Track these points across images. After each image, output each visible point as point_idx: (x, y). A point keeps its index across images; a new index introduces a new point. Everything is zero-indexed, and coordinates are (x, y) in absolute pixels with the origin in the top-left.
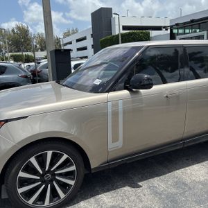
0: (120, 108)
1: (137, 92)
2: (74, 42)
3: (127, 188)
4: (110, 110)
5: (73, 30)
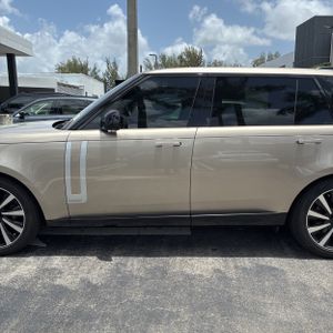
0: (83, 155)
1: (115, 134)
3: (95, 258)
4: (68, 156)
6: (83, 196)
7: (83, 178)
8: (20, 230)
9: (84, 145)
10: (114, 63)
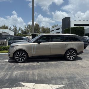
1: (40, 43)
2: (55, 30)
5: (56, 25)
6: (35, 53)
7: (35, 51)
8: (25, 59)
9: (35, 45)
10: (16, 26)
